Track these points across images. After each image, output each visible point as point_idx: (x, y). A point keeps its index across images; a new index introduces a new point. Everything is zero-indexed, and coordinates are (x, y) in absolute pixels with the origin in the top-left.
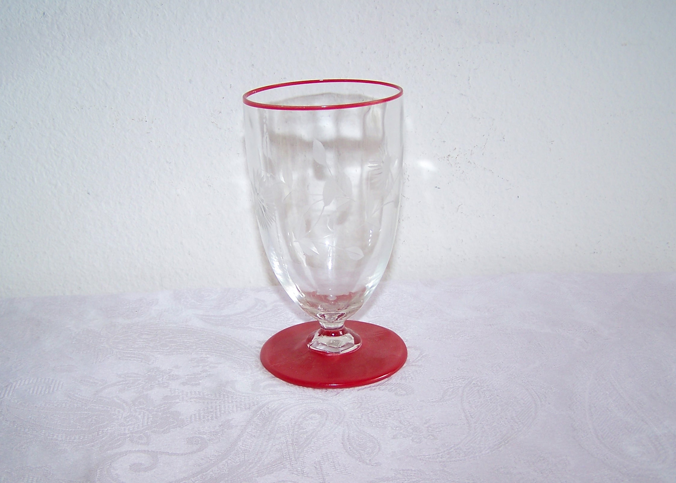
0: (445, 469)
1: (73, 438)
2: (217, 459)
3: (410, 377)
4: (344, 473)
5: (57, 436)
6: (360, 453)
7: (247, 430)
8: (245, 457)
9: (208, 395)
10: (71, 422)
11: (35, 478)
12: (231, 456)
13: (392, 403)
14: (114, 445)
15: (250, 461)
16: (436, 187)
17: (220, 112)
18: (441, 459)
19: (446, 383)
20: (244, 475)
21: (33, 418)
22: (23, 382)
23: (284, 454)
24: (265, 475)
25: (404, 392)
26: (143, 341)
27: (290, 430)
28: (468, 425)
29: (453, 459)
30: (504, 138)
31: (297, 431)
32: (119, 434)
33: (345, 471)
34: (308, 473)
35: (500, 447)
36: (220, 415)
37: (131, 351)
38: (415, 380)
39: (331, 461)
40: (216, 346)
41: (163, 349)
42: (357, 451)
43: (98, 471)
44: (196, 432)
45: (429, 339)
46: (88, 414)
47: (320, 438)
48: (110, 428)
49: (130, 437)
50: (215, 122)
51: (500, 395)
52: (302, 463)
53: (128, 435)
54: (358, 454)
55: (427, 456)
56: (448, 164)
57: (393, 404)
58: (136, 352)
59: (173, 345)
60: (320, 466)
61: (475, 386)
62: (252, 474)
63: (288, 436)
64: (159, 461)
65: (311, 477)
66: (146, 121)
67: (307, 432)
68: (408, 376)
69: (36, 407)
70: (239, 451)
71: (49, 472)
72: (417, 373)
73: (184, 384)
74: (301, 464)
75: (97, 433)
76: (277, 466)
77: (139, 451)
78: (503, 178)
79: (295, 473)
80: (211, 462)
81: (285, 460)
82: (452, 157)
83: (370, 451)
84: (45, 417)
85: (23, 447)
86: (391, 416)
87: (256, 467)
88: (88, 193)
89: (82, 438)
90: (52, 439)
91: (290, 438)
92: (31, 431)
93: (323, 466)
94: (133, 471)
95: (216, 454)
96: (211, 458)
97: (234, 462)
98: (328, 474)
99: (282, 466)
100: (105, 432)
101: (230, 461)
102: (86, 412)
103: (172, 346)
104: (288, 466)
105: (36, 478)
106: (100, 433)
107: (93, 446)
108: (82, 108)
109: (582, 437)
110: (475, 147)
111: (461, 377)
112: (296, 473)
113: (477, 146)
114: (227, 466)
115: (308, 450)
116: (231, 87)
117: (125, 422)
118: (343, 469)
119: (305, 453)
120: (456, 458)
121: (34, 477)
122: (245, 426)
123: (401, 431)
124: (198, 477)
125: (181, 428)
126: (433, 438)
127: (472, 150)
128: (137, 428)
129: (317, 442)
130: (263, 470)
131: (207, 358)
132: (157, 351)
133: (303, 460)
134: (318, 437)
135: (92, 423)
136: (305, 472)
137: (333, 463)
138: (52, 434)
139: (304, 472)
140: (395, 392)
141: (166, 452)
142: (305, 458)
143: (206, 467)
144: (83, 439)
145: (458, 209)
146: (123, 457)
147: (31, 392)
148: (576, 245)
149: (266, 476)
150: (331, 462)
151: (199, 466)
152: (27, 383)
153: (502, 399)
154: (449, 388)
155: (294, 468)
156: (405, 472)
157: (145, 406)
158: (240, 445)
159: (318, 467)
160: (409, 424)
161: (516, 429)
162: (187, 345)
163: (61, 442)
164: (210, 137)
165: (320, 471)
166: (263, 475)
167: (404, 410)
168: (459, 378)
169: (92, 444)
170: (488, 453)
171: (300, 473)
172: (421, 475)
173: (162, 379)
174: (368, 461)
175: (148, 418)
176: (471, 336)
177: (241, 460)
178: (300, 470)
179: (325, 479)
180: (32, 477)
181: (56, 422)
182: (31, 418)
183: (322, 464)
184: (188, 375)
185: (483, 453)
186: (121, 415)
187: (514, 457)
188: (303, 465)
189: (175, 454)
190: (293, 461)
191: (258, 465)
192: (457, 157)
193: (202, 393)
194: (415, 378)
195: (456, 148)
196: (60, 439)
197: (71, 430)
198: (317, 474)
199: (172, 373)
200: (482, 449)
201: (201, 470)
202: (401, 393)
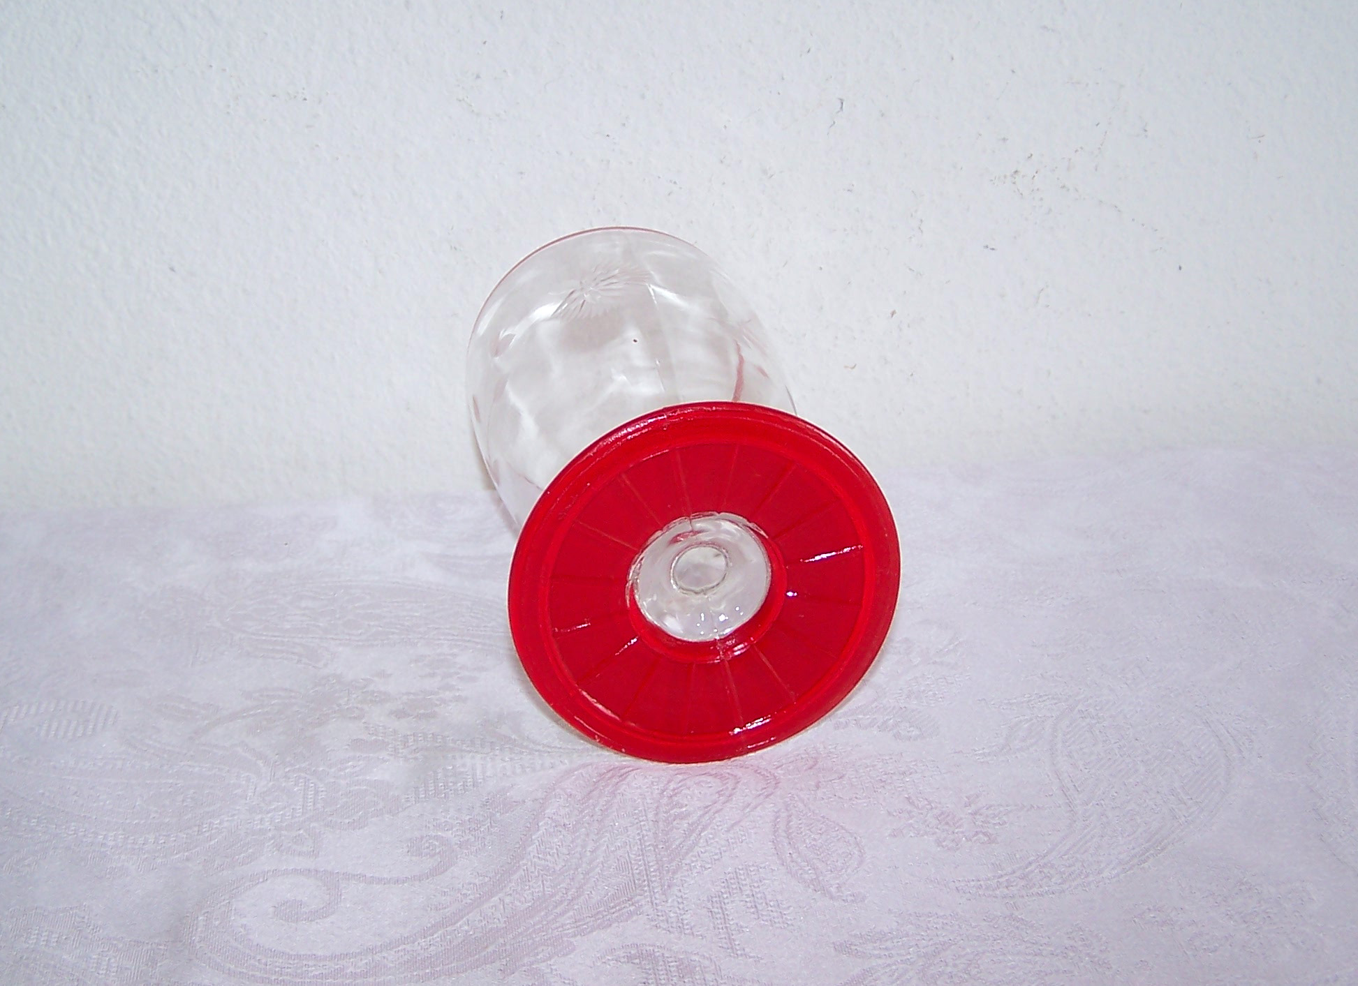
0: (1016, 913)
1: (141, 841)
2: (480, 894)
3: (931, 693)
4: (778, 925)
5: (105, 837)
6: (814, 868)
7: (547, 811)
8: (546, 889)
9: (454, 741)
10: (137, 804)
11: (53, 936)
12: (511, 885)
13: (887, 758)
14: (237, 857)
15: (558, 897)
16: (987, 247)
17: (478, 77)
18: (1006, 891)
19: (1014, 710)
20: (543, 931)
21: (47, 794)
22: (24, 709)
23: (637, 877)
24: (592, 931)
25: (916, 732)
26: (303, 615)
27: (649, 808)
28: (1069, 809)
29: (1035, 890)
30: (1146, 131)
31: (666, 812)
32: (249, 831)
33: (780, 920)
34: (694, 926)
35: (1145, 861)
36: (483, 779)
37: (275, 636)
38: (943, 701)
39: (748, 892)
40: (474, 625)
41: (349, 634)
42: (807, 862)
43: (200, 918)
44: (428, 825)
45: (974, 604)
46: (176, 784)
47: (720, 828)
48: (228, 816)
49: (273, 838)
50: (466, 99)
51: (1143, 739)
52: (680, 900)
53: (270, 835)
54: (810, 872)
55: (972, 883)
56: (1015, 191)
57: (891, 760)
58: (287, 640)
59: (372, 623)
60: (721, 908)
61: (1082, 717)
62: (560, 929)
63: (644, 825)
64: (343, 897)
65: (701, 936)
66: (305, 99)
67: (688, 815)
68: (924, 691)
69: (55, 767)
70: (532, 872)
71: (86, 920)
72: (947, 683)
73: (400, 714)
74: (676, 904)
75: (196, 829)
76: (619, 910)
77: (295, 871)
78: (1143, 225)
79: (664, 925)
80: (464, 901)
81: (638, 891)
82: (1023, 176)
83: (839, 864)
84: (76, 792)
85: (26, 862)
86: (886, 787)
87: (571, 913)
88: (172, 269)
89: (163, 841)
90: (92, 843)
91: (649, 830)
92: (44, 825)
93: (727, 906)
94: (282, 919)
95: (477, 881)
96: (464, 891)
97: (520, 901)
98: (742, 927)
99: (632, 908)
100: (216, 828)
101: (509, 897)
102: (171, 781)
103: (369, 625)
104: (647, 908)
105: (57, 936)
106: (204, 830)
107: (188, 859)
108: (156, 71)
109: (1340, 836)
110: (1076, 151)
111: (1050, 697)
112: (664, 927)
113: (1082, 148)
114: (502, 911)
115: (693, 862)
116: (501, 17)
117: (262, 805)
118: (775, 914)
119: (686, 873)
120: (1041, 887)
121: (52, 932)
122: (543, 799)
123: (910, 821)
124: (435, 936)
125: (393, 816)
126: (986, 839)
127: (1070, 159)
128: (290, 817)
129: (712, 841)
130: (588, 919)
131: (454, 655)
132: (335, 637)
133: (680, 891)
134: (716, 827)
135: (186, 806)
136: (687, 924)
137: (752, 899)
138: (92, 833)
139: (683, 924)
140: (895, 731)
141: (360, 874)
142: (685, 885)
143: (454, 913)
144: (164, 843)
145: (1038, 298)
146: (258, 886)
147: (43, 733)
148: (1319, 381)
149: (594, 933)
150: (748, 896)
151: (437, 909)
152: (33, 711)
153: (1148, 748)
154: (1021, 721)
155: (660, 914)
156: (922, 919)
157: (307, 763)
158: (532, 855)
159: (716, 910)
160: (928, 807)
161: (1183, 819)
162: (407, 623)
163: (113, 850)
164: (454, 135)
165: (723, 921)
166: (588, 930)
167: (916, 772)
168: (1047, 697)
169: (186, 854)
170: (1118, 875)
171: (674, 925)
172: (960, 927)
173: (348, 700)
174: (833, 890)
175: (317, 793)
176: (1073, 599)
177: (535, 894)
178: (673, 920)
179: (734, 940)
180: (47, 933)
181: (101, 803)
182: (43, 794)
183: (726, 901)
184: (408, 694)
185: (1106, 874)
186: (253, 787)
187: (1180, 885)
188: (681, 906)
189: (380, 881)
190: (657, 896)
191: (576, 907)
192: (1034, 176)
193: (440, 737)
194: (942, 696)
195: (1032, 155)
196: (111, 843)
197: (136, 821)
198: (714, 928)
199: (371, 687)
200: (1103, 865)
201: (441, 919)
202: (910, 734)
